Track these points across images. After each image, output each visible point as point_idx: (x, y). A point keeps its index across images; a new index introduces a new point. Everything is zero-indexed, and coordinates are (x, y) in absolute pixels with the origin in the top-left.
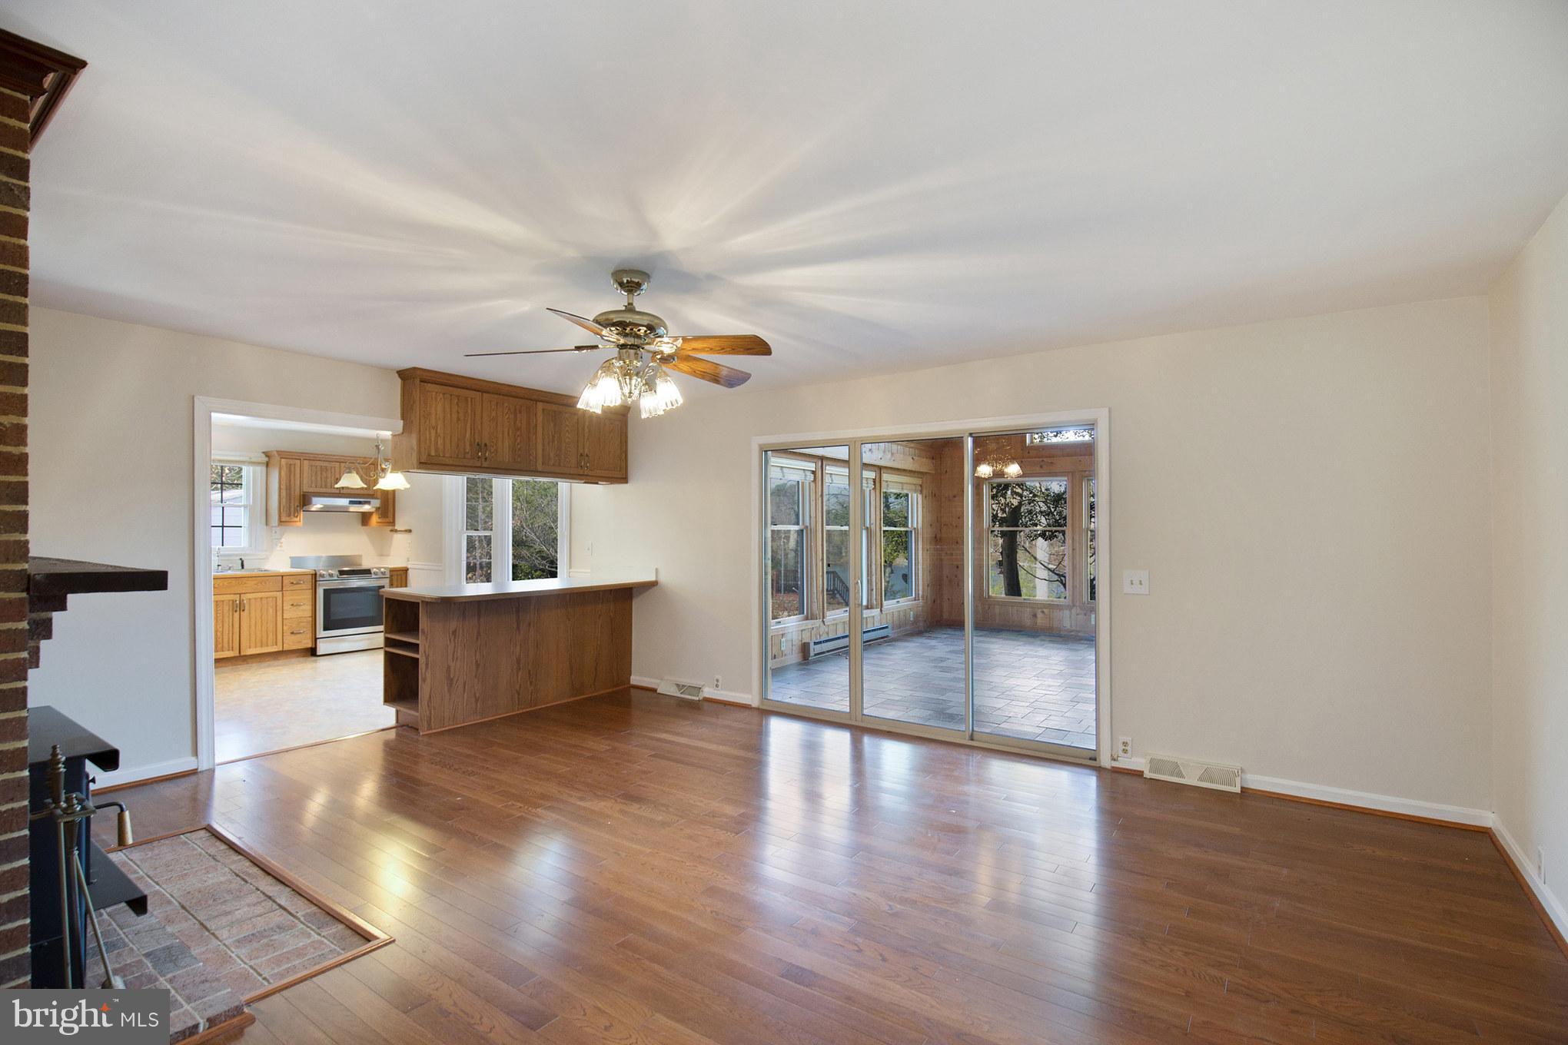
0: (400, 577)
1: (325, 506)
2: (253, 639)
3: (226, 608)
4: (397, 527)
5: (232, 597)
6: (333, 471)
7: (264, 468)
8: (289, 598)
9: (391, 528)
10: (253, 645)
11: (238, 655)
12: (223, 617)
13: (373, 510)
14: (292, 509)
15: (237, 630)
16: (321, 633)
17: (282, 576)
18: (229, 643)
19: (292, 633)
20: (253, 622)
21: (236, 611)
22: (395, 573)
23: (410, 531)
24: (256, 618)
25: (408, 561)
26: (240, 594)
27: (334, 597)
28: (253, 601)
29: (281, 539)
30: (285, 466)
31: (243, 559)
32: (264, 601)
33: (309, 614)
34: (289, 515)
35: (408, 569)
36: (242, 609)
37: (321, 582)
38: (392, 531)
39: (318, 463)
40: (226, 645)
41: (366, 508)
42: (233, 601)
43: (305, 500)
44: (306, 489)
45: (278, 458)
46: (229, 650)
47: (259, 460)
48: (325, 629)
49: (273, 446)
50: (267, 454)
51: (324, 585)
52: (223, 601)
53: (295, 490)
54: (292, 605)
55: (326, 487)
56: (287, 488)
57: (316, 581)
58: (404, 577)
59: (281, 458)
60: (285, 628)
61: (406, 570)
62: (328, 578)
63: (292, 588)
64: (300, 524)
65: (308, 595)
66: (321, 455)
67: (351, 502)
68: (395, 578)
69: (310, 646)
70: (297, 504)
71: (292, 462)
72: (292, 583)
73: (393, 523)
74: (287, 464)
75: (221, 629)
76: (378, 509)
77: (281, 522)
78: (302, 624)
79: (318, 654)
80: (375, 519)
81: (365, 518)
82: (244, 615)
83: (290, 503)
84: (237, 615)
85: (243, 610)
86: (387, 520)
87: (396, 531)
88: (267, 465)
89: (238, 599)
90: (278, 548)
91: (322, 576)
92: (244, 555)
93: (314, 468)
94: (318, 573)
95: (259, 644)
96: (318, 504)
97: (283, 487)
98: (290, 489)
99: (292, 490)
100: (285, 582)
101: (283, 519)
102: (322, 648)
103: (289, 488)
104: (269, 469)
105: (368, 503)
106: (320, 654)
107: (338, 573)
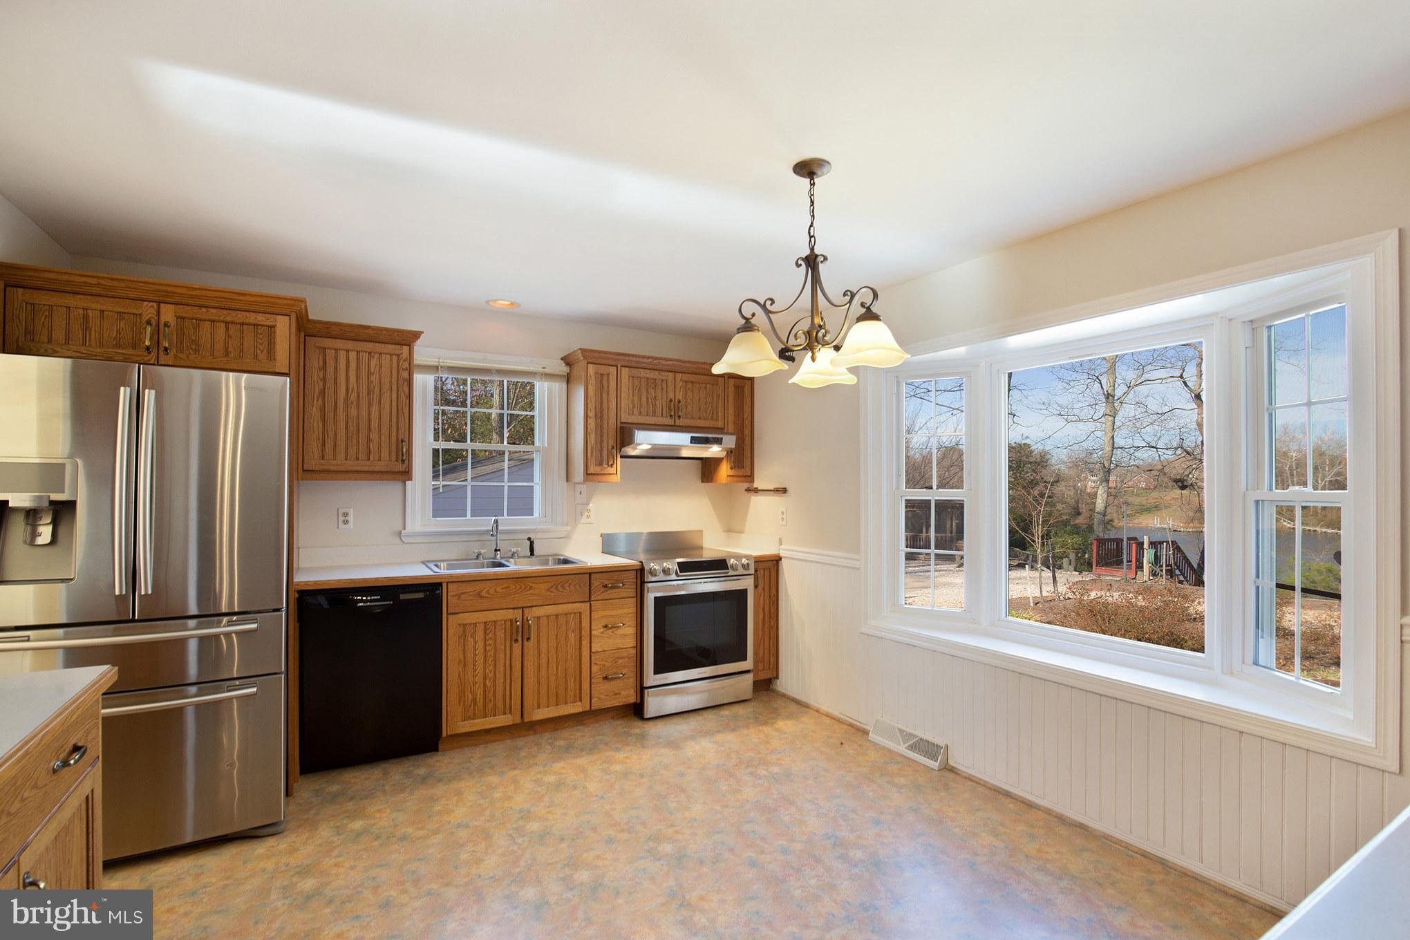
0: (767, 573)
1: (655, 447)
2: (543, 691)
3: (500, 634)
4: (758, 484)
5: (509, 614)
6: (664, 386)
7: (564, 386)
8: (601, 614)
9: (746, 485)
10: (543, 701)
11: (518, 720)
12: (496, 650)
13: (723, 454)
14: (605, 453)
15: (517, 674)
16: (651, 678)
17: (590, 574)
18: (504, 701)
19: (606, 678)
20: (544, 661)
21: (516, 640)
22: (761, 565)
23: (784, 491)
24: (548, 653)
25: (781, 544)
26: (523, 608)
27: (671, 611)
28: (543, 622)
29: (588, 504)
30: (593, 377)
31: (533, 537)
32: (562, 620)
33: (631, 642)
34: (601, 464)
35: (781, 559)
36: (526, 636)
37: (650, 585)
38: (748, 490)
39: (643, 373)
40: (500, 704)
41: (714, 451)
42: (511, 620)
43: (624, 437)
44: (624, 418)
45: (583, 363)
46: (505, 714)
47: (557, 372)
48: (657, 671)
49: (575, 342)
50: (568, 361)
51: (657, 589)
52: (495, 622)
53: (608, 419)
54: (606, 626)
55: (654, 415)
56: (596, 413)
57: (643, 582)
58: (773, 574)
59: (588, 363)
60: (594, 669)
61: (776, 561)
62: (661, 577)
63: (605, 596)
64: (616, 479)
65: (629, 608)
66: (648, 358)
67: (694, 440)
68: (760, 573)
69: (632, 700)
70: (612, 443)
71: (603, 369)
72: (606, 586)
73: (750, 477)
74: (596, 373)
75: (491, 675)
76: (729, 452)
77: (588, 475)
78: (620, 661)
79: (647, 715)
80: (724, 470)
81: (707, 469)
82: (530, 645)
83: (602, 441)
84: (517, 647)
85: (528, 639)
86: (741, 472)
87: (756, 491)
88: (568, 379)
89: (519, 618)
90: (584, 519)
91: (653, 573)
92: (534, 531)
93: (636, 381)
94: (646, 568)
95: (552, 700)
96: (645, 441)
97: (591, 414)
98: (601, 417)
99: (605, 417)
100: (595, 583)
101: (592, 470)
102: (654, 704)
103: (600, 415)
104: (571, 385)
105: (718, 441)
106: (648, 717)
107: (676, 567)
